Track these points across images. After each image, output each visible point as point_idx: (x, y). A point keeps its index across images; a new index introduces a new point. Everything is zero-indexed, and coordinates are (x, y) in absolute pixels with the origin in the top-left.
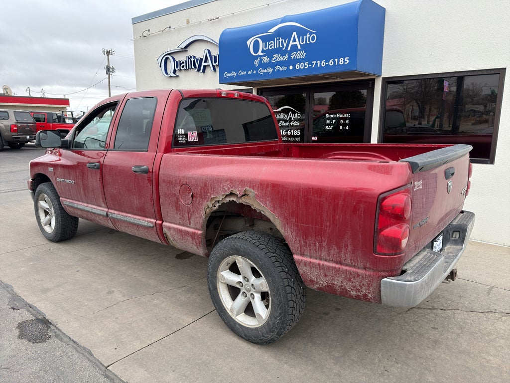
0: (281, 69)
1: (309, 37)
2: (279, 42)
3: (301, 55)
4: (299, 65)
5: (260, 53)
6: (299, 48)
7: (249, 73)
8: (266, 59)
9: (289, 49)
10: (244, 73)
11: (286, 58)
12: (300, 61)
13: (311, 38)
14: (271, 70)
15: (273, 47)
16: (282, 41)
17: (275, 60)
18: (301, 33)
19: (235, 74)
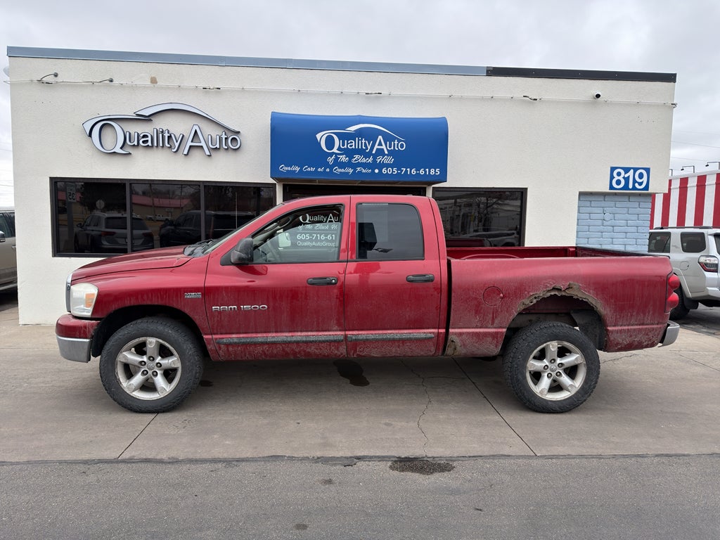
0: (364, 171)
1: (398, 144)
2: (362, 143)
3: (389, 160)
4: (387, 169)
5: (335, 150)
6: (386, 152)
7: (319, 170)
8: (343, 158)
9: (374, 152)
10: (313, 169)
11: (370, 160)
12: (387, 166)
13: (399, 145)
14: (351, 171)
15: (353, 147)
16: (365, 143)
17: (356, 160)
18: (388, 139)
19: (298, 169)
